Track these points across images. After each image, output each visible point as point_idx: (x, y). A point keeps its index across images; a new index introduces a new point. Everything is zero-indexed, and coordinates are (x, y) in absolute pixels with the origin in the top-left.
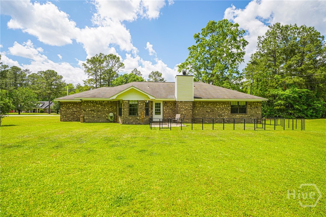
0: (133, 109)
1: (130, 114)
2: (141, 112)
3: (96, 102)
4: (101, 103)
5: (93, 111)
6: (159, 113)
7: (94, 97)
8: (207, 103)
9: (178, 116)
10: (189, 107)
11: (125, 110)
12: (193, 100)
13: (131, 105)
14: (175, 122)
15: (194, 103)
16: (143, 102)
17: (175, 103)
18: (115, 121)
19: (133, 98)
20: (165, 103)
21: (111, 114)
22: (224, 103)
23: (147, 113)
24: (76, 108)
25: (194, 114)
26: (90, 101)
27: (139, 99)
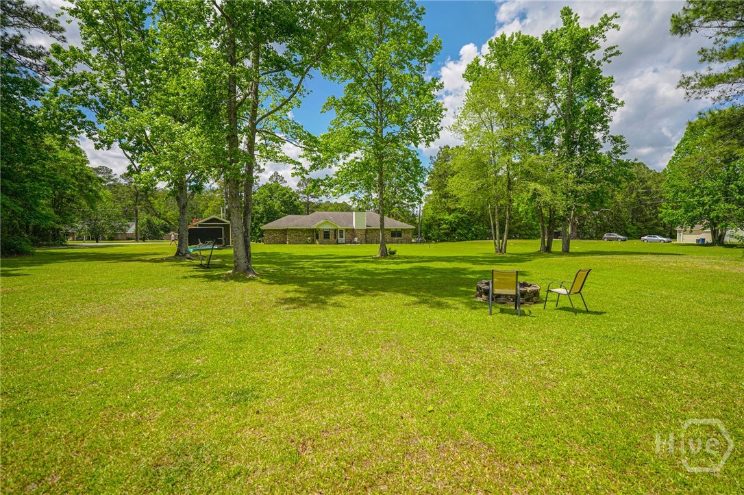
0: (327, 234)
1: (325, 238)
2: (332, 236)
3: (298, 230)
4: (301, 230)
6: (343, 237)
7: (297, 226)
8: (375, 230)
9: (356, 239)
10: (363, 233)
11: (321, 235)
12: (366, 228)
13: (325, 232)
14: (354, 243)
15: (366, 230)
16: (332, 229)
17: (353, 230)
18: (313, 242)
19: (327, 227)
20: (346, 230)
21: (309, 238)
23: (335, 238)
24: (276, 234)
25: (366, 238)
26: (294, 229)
27: (330, 228)
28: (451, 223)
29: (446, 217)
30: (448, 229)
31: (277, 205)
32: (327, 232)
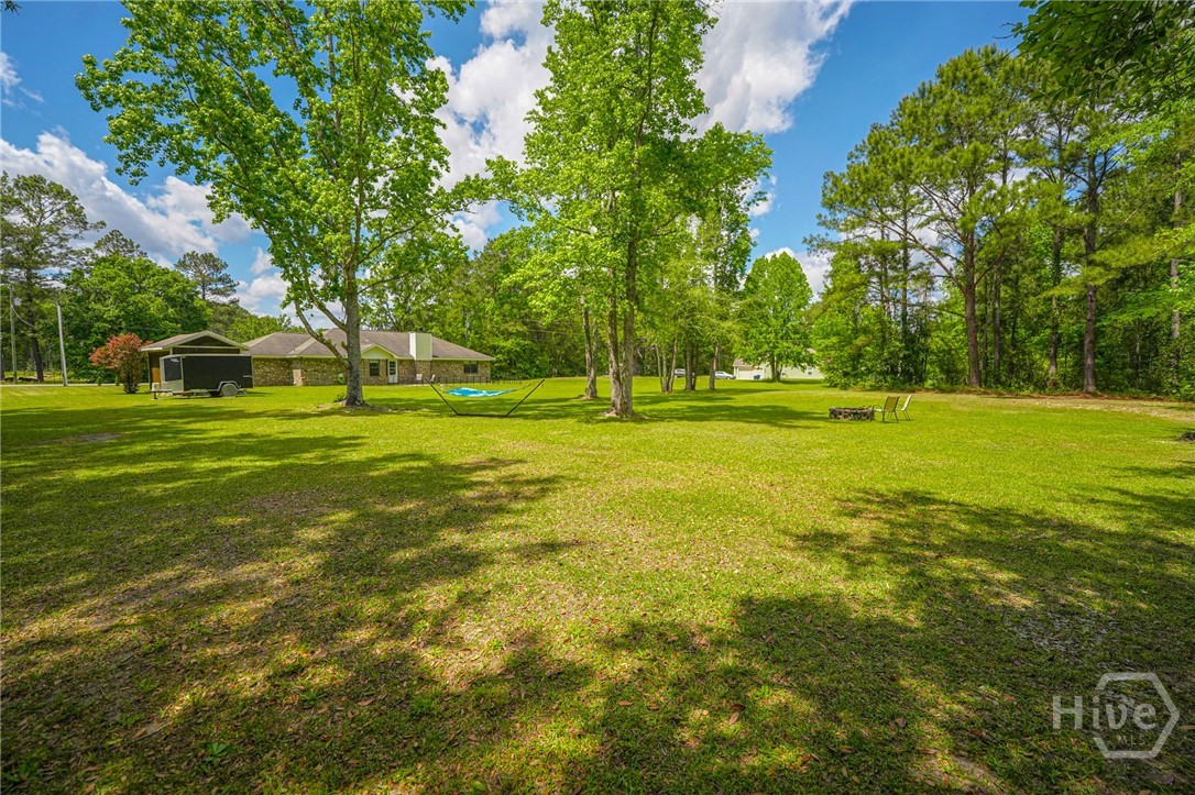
0: (375, 368)
1: (371, 374)
2: (381, 372)
3: (320, 360)
5: (317, 371)
6: (394, 373)
8: (443, 362)
9: (419, 376)
10: (426, 366)
11: (366, 371)
12: (432, 359)
13: (372, 365)
14: (417, 382)
15: (433, 362)
16: (384, 360)
17: (412, 361)
19: (377, 357)
20: (401, 362)
21: (341, 375)
22: (458, 362)
25: (431, 374)
26: (313, 359)
27: (380, 358)
28: (509, 352)
29: (502, 344)
30: (505, 361)
31: (155, 306)
32: (374, 364)
